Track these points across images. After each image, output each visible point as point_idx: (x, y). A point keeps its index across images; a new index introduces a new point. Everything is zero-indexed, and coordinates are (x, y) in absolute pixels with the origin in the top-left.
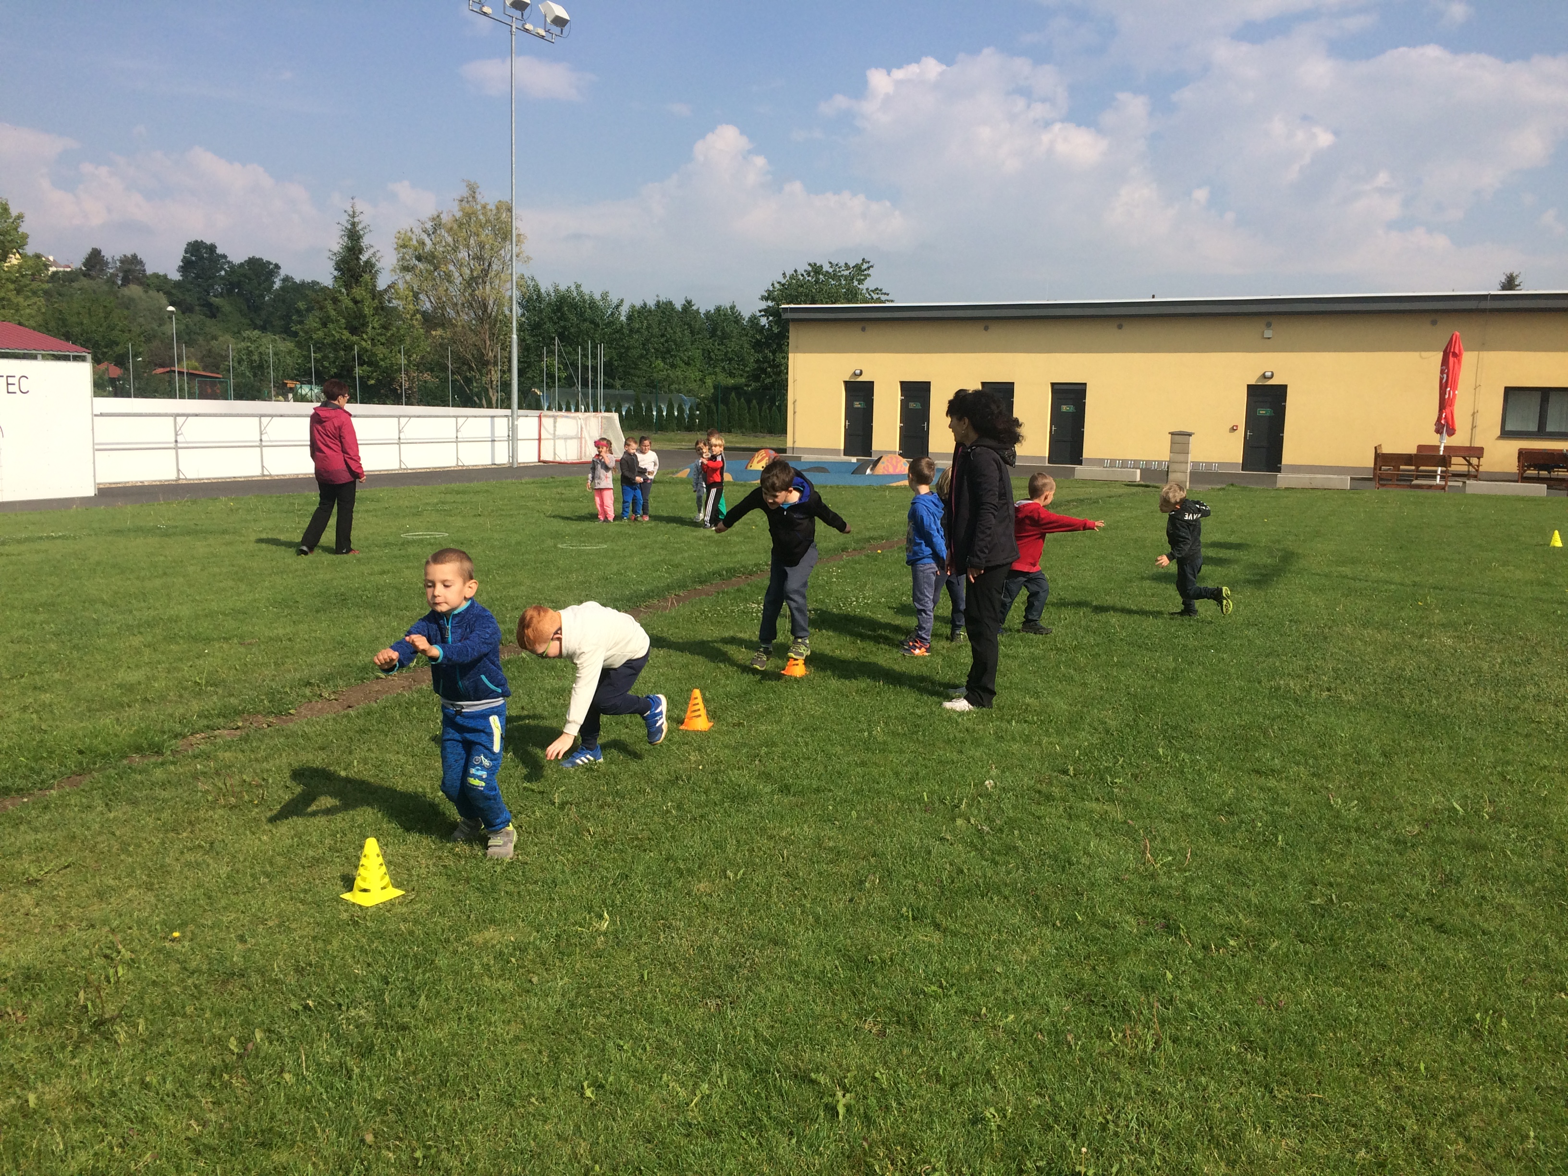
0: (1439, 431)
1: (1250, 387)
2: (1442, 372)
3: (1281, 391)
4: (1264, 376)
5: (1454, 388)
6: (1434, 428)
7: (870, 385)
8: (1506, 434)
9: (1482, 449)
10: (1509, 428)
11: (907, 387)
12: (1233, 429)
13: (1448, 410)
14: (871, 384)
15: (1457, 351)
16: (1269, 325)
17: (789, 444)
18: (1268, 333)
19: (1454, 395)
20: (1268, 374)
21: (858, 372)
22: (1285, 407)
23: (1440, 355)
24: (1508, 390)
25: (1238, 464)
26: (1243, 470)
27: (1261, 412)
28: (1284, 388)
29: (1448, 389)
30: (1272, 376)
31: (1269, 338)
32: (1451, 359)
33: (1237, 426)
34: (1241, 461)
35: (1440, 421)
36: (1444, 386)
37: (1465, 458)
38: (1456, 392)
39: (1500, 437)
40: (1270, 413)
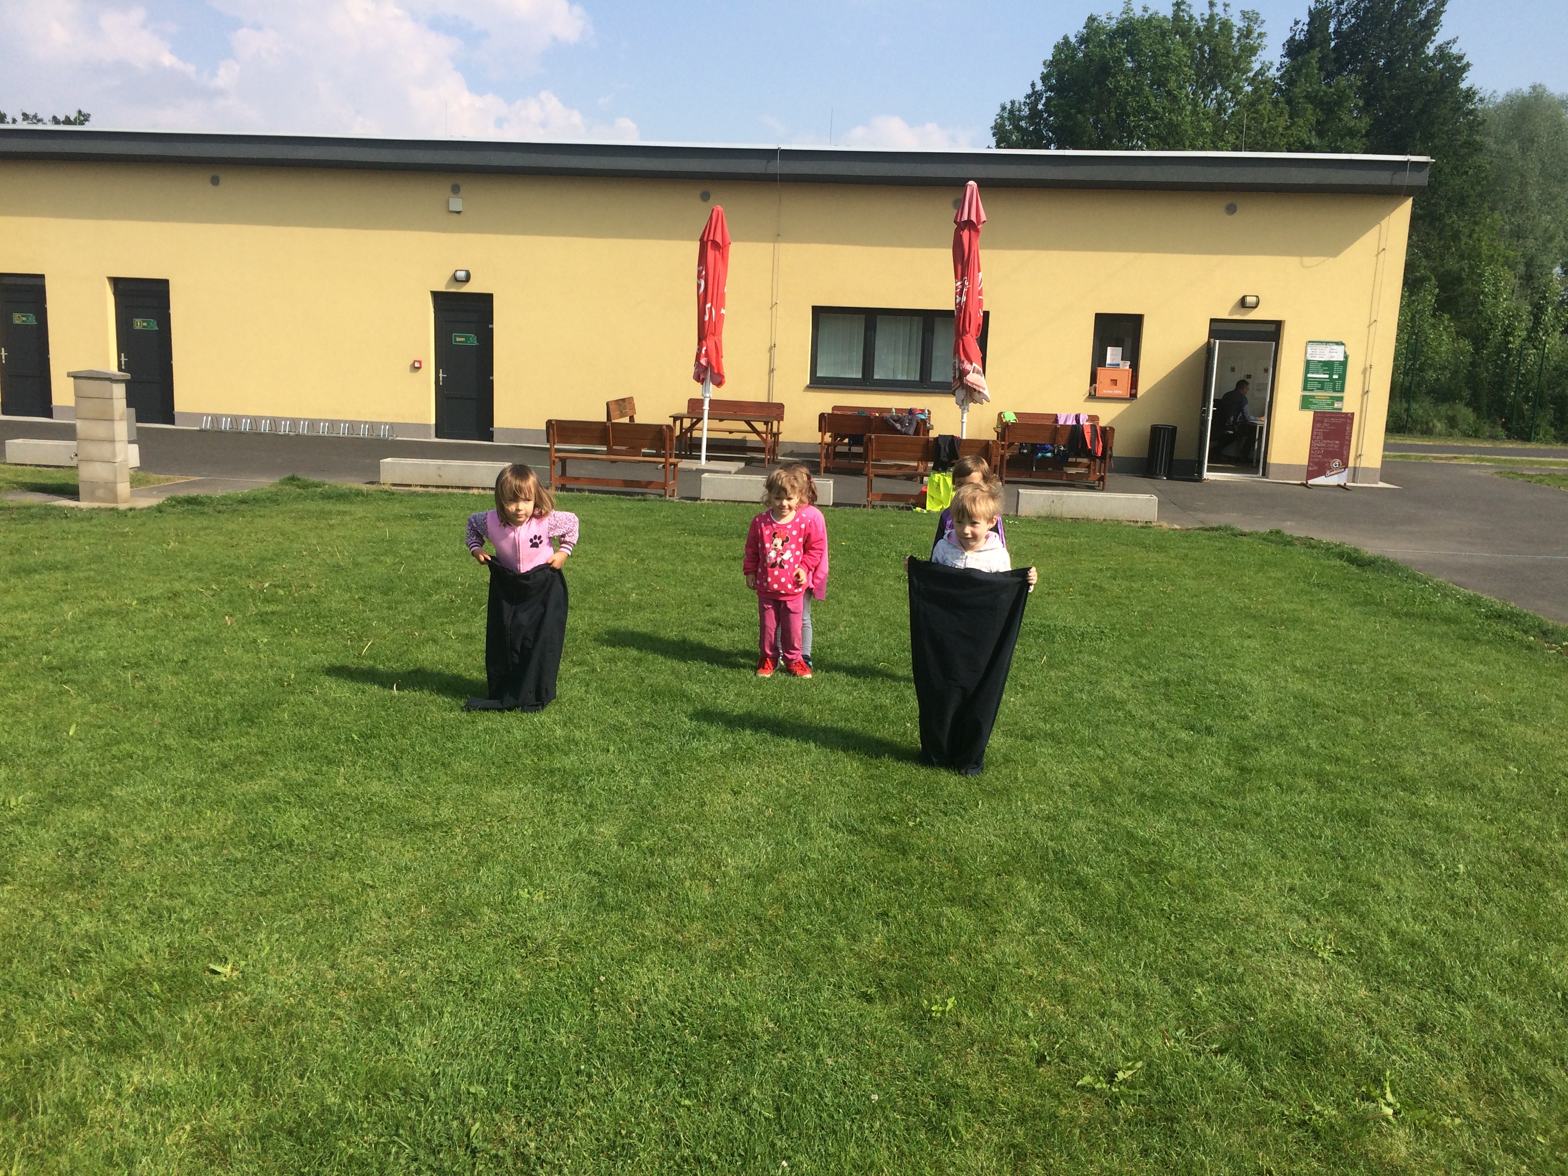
0: (700, 377)
1: (436, 295)
2: (699, 277)
3: (485, 301)
4: (455, 279)
5: (720, 303)
6: (691, 369)
8: (818, 383)
9: (781, 406)
10: (823, 372)
12: (416, 367)
13: (710, 342)
15: (719, 239)
16: (456, 189)
18: (456, 204)
19: (720, 317)
20: (461, 275)
22: (491, 331)
23: (696, 246)
24: (819, 312)
25: (429, 426)
26: (437, 436)
27: (458, 339)
28: (487, 299)
29: (709, 305)
30: (468, 278)
31: (459, 212)
32: (711, 253)
33: (420, 362)
34: (432, 421)
35: (703, 361)
36: (702, 300)
37: (748, 423)
38: (723, 311)
39: (808, 387)
40: (473, 341)
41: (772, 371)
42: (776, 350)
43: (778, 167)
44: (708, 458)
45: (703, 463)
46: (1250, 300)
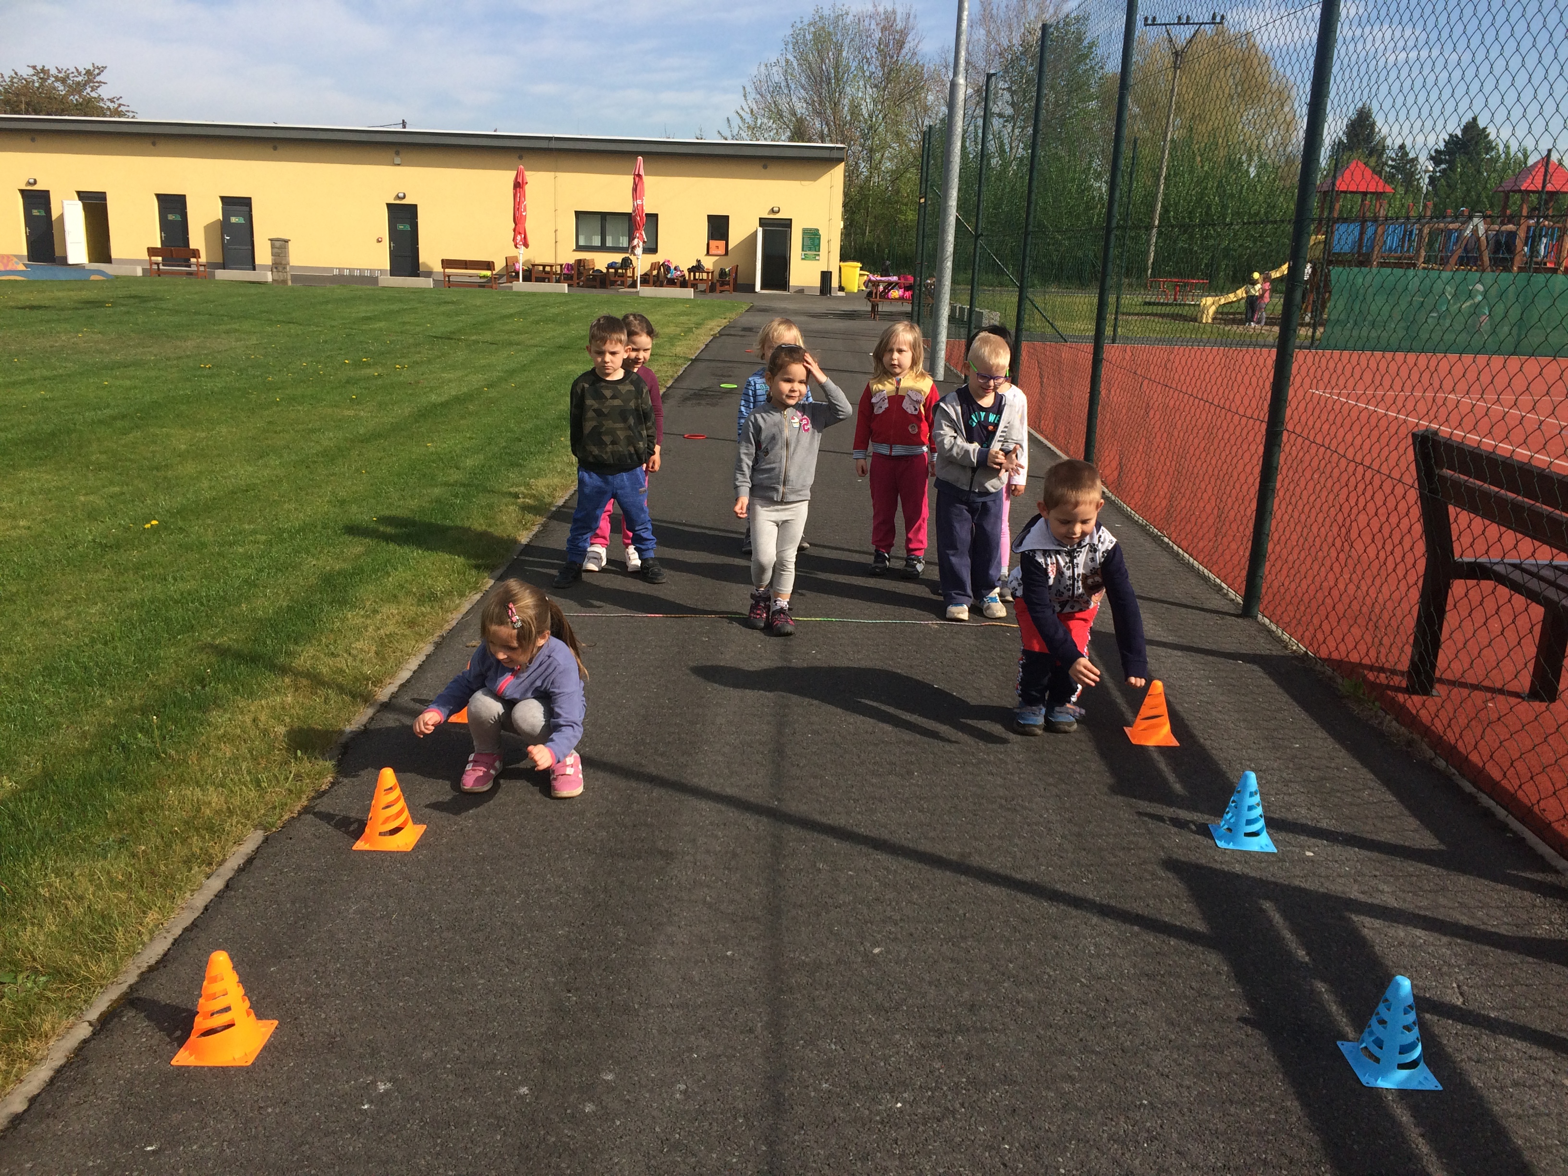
0: (516, 243)
1: (390, 206)
3: (413, 209)
4: (398, 197)
8: (578, 247)
10: (581, 243)
11: (82, 195)
12: (379, 241)
14: (47, 192)
16: (398, 154)
18: (397, 160)
20: (401, 195)
21: (31, 181)
22: (417, 223)
24: (578, 214)
25: (385, 270)
26: (392, 277)
27: (400, 226)
28: (415, 207)
30: (404, 197)
31: (400, 165)
33: (381, 238)
34: (388, 268)
38: (525, 213)
39: (575, 251)
40: (408, 228)
41: (556, 243)
42: (558, 232)
46: (776, 209)
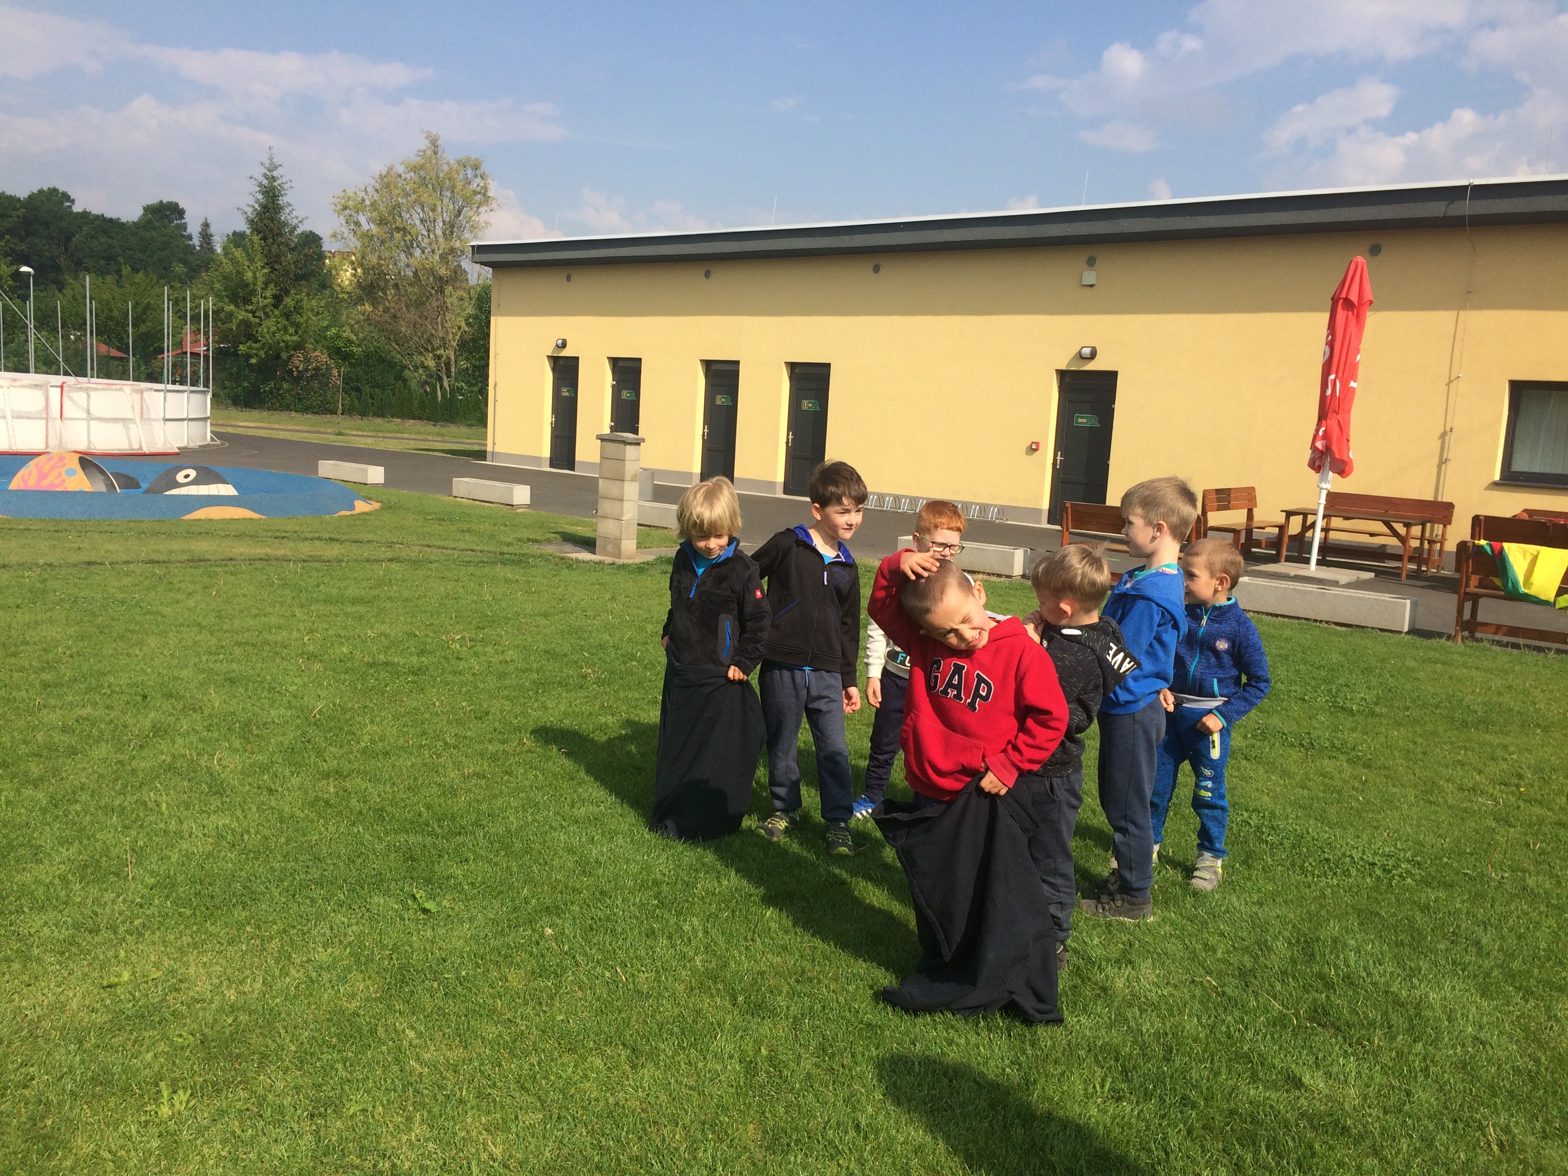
0: (1317, 464)
1: (1062, 375)
3: (1108, 380)
4: (1081, 357)
5: (1348, 375)
6: (1307, 454)
7: (574, 361)
8: (1511, 479)
9: (1450, 506)
10: (1520, 465)
11: (616, 363)
12: (1033, 449)
13: (1332, 422)
14: (576, 359)
16: (1091, 262)
17: (489, 449)
18: (1090, 277)
19: (1348, 393)
20: (1087, 351)
21: (560, 342)
22: (1112, 410)
24: (1521, 388)
25: (1039, 511)
26: (1049, 522)
27: (1080, 420)
28: (1111, 377)
29: (1332, 377)
30: (1093, 355)
31: (1092, 286)
32: (1341, 314)
33: (1037, 444)
34: (1046, 505)
35: (1319, 445)
36: (1327, 369)
37: (1387, 524)
38: (1353, 384)
39: (1496, 485)
40: (1094, 422)
41: (1443, 462)
42: (1452, 438)
43: (1466, 208)
44: (1319, 563)
45: (1312, 568)
